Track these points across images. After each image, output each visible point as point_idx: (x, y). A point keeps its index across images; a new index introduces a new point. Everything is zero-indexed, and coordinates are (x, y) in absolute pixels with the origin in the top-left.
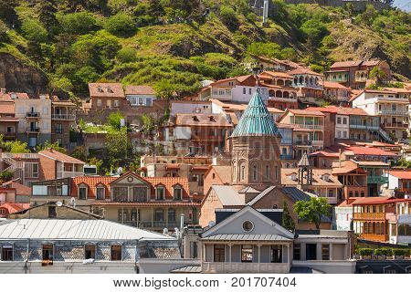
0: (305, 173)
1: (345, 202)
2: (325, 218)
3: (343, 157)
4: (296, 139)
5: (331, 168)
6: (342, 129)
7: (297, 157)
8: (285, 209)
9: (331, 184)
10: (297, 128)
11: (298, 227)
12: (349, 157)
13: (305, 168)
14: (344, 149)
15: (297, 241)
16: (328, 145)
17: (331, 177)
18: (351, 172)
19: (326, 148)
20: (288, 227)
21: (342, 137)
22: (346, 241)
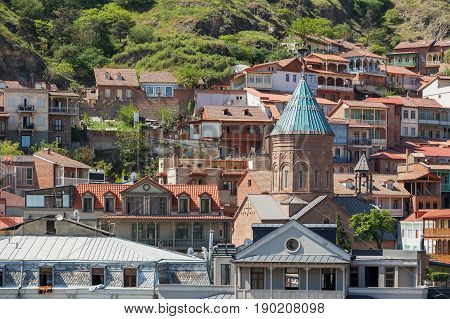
0: (364, 179)
1: (413, 215)
2: (388, 235)
3: (411, 160)
4: (352, 137)
5: (395, 173)
6: (410, 125)
7: (354, 160)
8: (340, 224)
9: (395, 193)
10: (354, 123)
11: (355, 246)
12: (418, 160)
13: (363, 173)
14: (412, 149)
15: (354, 264)
16: (393, 145)
17: (396, 184)
18: (420, 178)
19: (390, 149)
20: (342, 245)
21: (409, 134)
22: (415, 263)
